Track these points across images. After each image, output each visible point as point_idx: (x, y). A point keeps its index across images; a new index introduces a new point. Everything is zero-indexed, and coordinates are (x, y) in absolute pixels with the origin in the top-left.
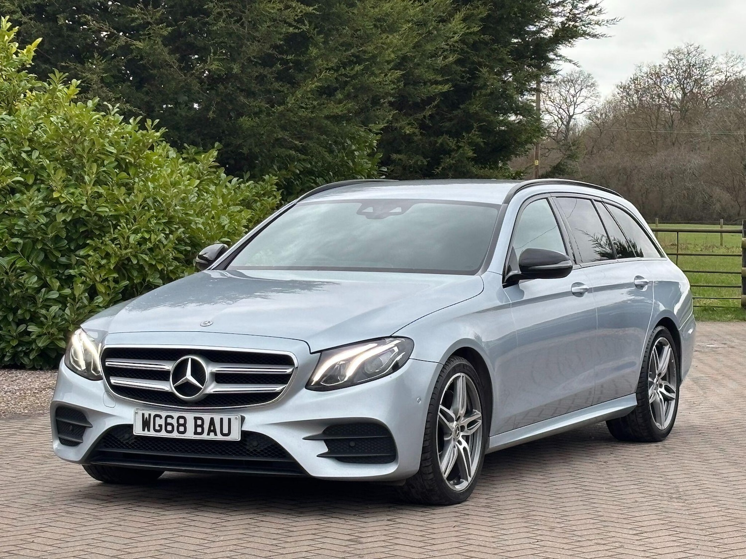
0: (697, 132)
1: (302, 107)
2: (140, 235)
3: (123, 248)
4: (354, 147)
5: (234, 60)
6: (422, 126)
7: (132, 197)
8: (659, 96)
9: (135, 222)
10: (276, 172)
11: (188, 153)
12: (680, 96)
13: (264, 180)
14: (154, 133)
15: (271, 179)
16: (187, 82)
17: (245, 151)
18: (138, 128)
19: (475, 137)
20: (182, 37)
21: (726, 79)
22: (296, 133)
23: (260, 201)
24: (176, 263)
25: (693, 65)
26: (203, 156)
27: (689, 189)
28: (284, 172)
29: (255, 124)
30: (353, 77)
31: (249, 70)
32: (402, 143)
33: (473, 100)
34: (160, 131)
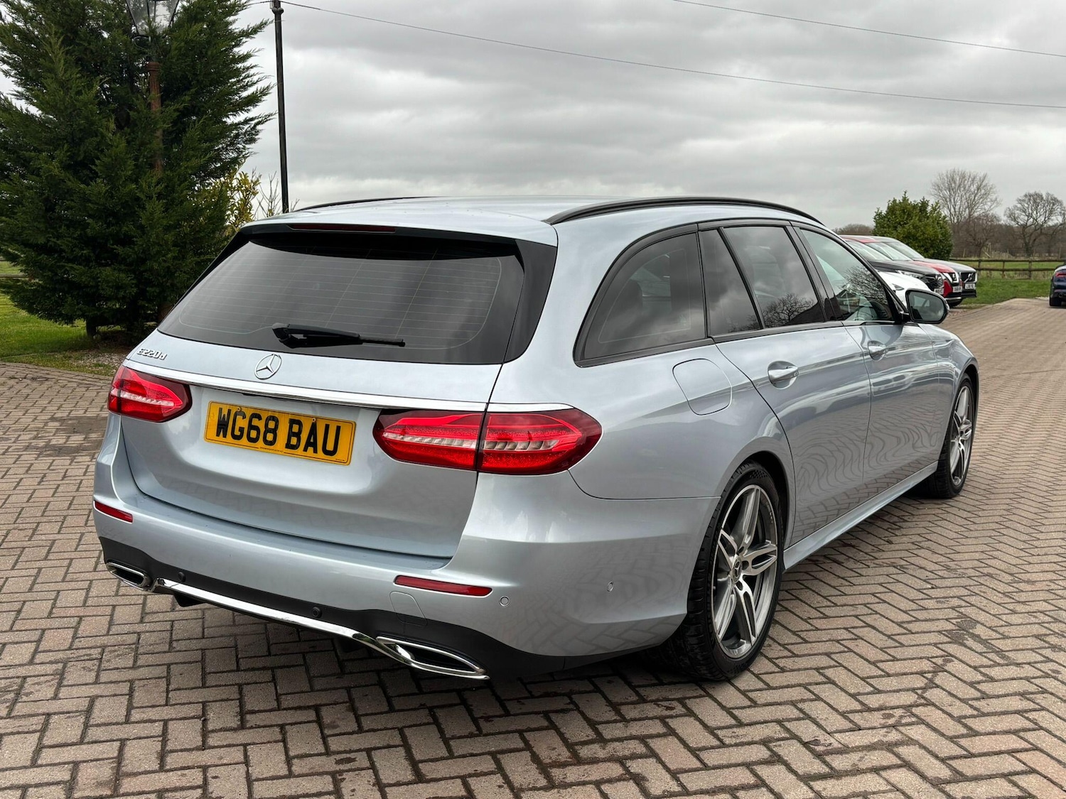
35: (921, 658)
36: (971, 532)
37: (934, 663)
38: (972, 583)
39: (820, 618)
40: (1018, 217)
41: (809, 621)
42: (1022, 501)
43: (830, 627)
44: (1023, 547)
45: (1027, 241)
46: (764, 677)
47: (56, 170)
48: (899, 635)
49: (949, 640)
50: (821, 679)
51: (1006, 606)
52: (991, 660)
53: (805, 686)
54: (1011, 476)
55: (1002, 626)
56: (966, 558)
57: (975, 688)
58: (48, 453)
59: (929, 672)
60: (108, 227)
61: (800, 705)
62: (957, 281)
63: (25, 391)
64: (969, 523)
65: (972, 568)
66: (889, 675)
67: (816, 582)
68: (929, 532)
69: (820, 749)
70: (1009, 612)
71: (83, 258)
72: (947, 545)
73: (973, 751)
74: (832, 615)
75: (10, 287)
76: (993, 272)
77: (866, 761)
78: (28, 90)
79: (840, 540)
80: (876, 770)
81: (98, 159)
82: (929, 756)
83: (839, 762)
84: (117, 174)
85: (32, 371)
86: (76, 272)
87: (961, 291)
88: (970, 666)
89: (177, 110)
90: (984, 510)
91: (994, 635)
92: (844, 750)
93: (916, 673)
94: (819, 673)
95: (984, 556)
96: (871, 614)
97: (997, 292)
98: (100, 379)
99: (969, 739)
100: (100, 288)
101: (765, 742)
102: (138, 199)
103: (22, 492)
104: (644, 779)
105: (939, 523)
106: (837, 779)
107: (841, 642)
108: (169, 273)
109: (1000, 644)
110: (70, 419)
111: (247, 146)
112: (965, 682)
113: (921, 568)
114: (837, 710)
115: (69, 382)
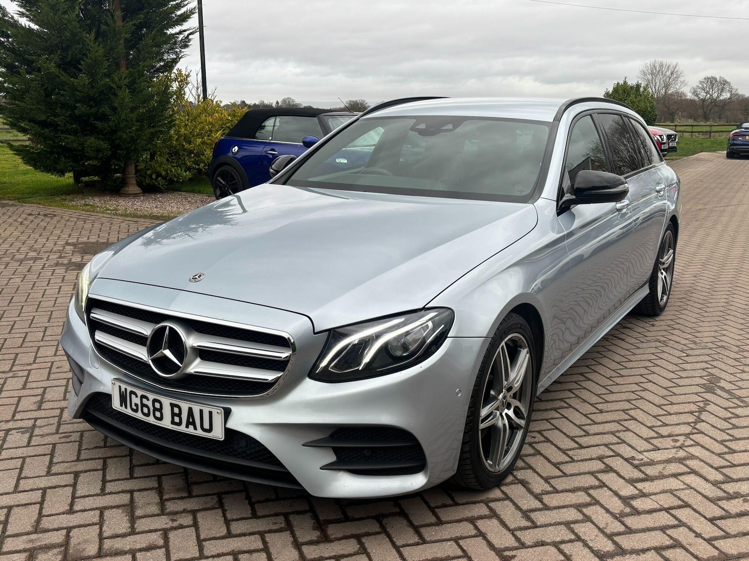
35: (689, 403)
36: (705, 318)
37: (698, 406)
38: (713, 352)
39: (618, 377)
40: (699, 94)
41: (611, 379)
42: (735, 296)
43: (625, 383)
44: (741, 328)
45: (705, 111)
46: (590, 416)
47: (53, 69)
48: (671, 387)
49: (704, 390)
50: (627, 417)
51: (737, 367)
52: (735, 404)
53: (618, 422)
54: (725, 279)
55: (737, 381)
56: (706, 335)
57: (728, 422)
58: (72, 268)
59: (696, 412)
60: (90, 109)
61: (617, 434)
62: (665, 141)
63: (43, 224)
64: (703, 311)
65: (710, 342)
66: (670, 414)
67: (610, 352)
68: (677, 318)
69: (636, 462)
70: (740, 371)
71: (73, 130)
72: (691, 327)
73: (735, 463)
74: (625, 375)
75: (21, 151)
76: (684, 134)
77: (667, 470)
78: (27, 10)
79: (620, 324)
80: (675, 475)
81: (83, 60)
82: (707, 466)
83: (651, 471)
84: (96, 71)
85: (43, 210)
86: (68, 140)
87: (667, 148)
88: (722, 408)
89: (134, 25)
90: (711, 303)
91: (734, 387)
92: (652, 463)
93: (688, 413)
94: (625, 413)
95: (717, 334)
96: (650, 374)
97: (689, 148)
98: (92, 215)
99: (730, 455)
100: (85, 151)
101: (600, 458)
102: (111, 88)
103: (64, 295)
104: (527, 483)
105: (683, 312)
106: (651, 482)
107: (635, 392)
108: (133, 140)
109: (739, 393)
110: (79, 244)
111: (183, 50)
112: (720, 418)
113: (677, 342)
114: (642, 437)
115: (71, 217)
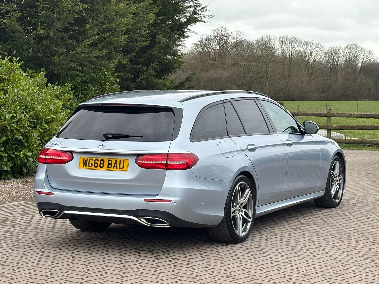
0: (226, 62)
1: (84, 52)
2: (11, 114)
3: (3, 121)
4: (105, 70)
5: (50, 29)
6: (131, 60)
7: (7, 96)
8: (210, 48)
9: (9, 108)
10: (70, 82)
11: (28, 73)
12: (218, 48)
13: (65, 86)
14: (17, 64)
15: (69, 85)
16: (28, 40)
17: (56, 72)
18: (8, 62)
19: (155, 66)
20: (25, 18)
21: (237, 41)
22: (80, 64)
23: (64, 95)
24: (29, 128)
25: (224, 36)
26: (39, 75)
27: (222, 86)
28: (73, 82)
29: (61, 60)
30: (106, 38)
31: (57, 34)
32: (121, 68)
33: (153, 49)
34: (20, 63)
